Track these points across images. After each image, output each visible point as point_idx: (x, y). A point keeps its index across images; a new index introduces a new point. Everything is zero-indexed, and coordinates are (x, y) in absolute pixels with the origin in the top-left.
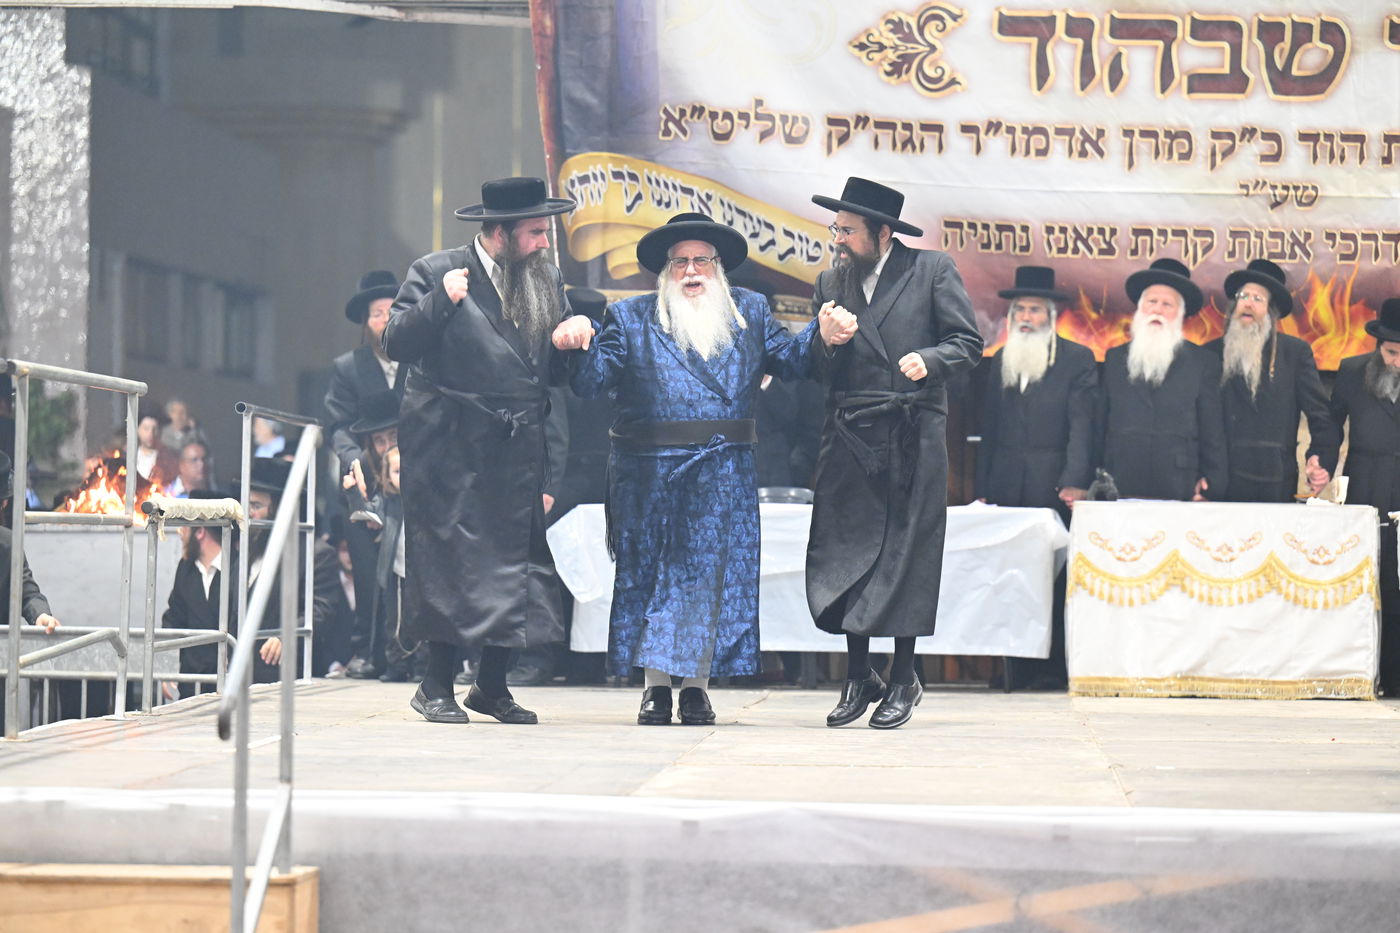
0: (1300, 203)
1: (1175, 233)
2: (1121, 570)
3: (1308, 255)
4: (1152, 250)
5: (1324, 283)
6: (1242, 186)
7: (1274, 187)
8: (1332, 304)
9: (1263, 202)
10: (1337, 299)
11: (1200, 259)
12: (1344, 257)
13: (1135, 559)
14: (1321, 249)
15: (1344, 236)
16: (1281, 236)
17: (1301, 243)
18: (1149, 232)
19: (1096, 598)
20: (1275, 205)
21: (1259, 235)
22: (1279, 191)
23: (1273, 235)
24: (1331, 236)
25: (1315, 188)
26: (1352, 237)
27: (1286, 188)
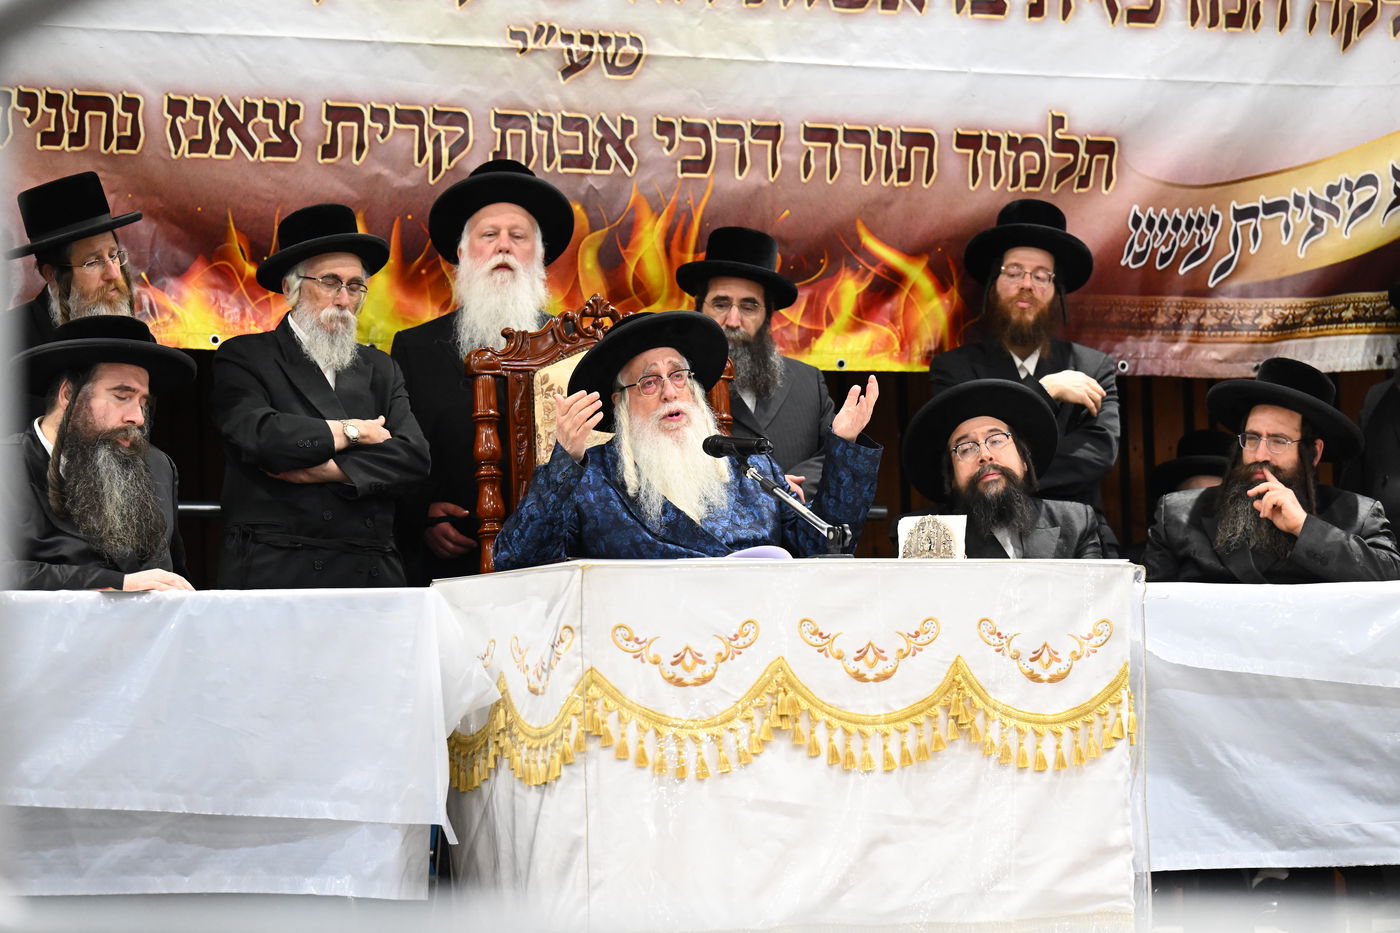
0: (612, 68)
1: (401, 116)
2: (675, 705)
3: (628, 161)
4: (361, 147)
5: (657, 212)
6: (514, 35)
7: (567, 38)
8: (667, 249)
9: (550, 64)
10: (675, 242)
11: (445, 165)
12: (687, 166)
13: (704, 680)
14: (650, 152)
15: (689, 129)
16: (581, 125)
17: (617, 140)
18: (355, 114)
19: (630, 764)
20: (570, 70)
21: (546, 124)
22: (577, 46)
23: (567, 123)
24: (665, 128)
25: (636, 41)
26: (704, 132)
27: (587, 40)
